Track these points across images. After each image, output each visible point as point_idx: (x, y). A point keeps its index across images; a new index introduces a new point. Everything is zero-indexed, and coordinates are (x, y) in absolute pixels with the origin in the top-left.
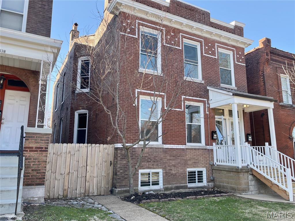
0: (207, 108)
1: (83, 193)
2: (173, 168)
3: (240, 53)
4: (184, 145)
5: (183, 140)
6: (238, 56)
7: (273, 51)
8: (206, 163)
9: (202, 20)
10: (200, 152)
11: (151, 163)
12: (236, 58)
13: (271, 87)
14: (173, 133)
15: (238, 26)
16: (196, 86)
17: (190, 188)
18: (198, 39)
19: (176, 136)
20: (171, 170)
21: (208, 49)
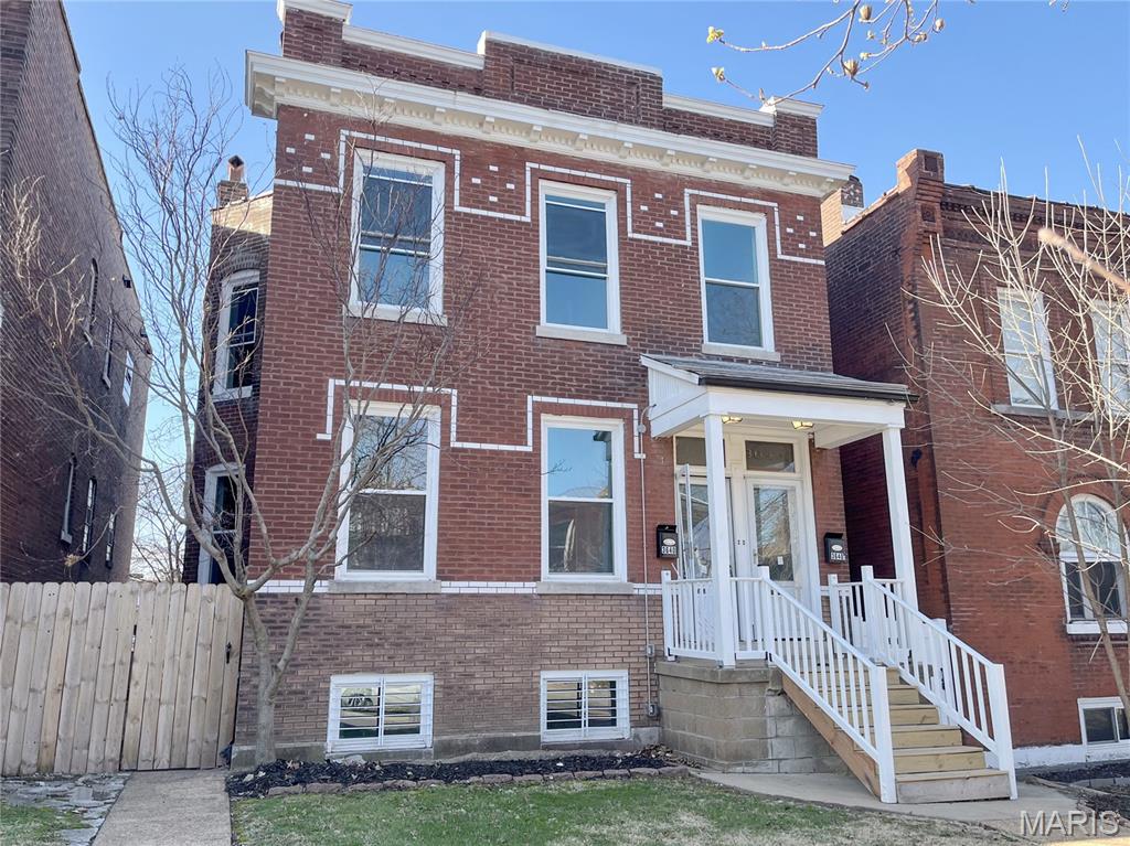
0: (636, 439)
1: (112, 760)
2: (477, 670)
3: (800, 218)
4: (529, 580)
5: (527, 560)
6: (790, 230)
7: (961, 199)
8: (630, 652)
9: (628, 108)
10: (604, 608)
11: (383, 652)
12: (778, 237)
13: (948, 343)
14: (483, 536)
15: (789, 114)
16: (591, 355)
17: (548, 747)
18: (604, 177)
19: (496, 548)
20: (472, 676)
21: (651, 215)
